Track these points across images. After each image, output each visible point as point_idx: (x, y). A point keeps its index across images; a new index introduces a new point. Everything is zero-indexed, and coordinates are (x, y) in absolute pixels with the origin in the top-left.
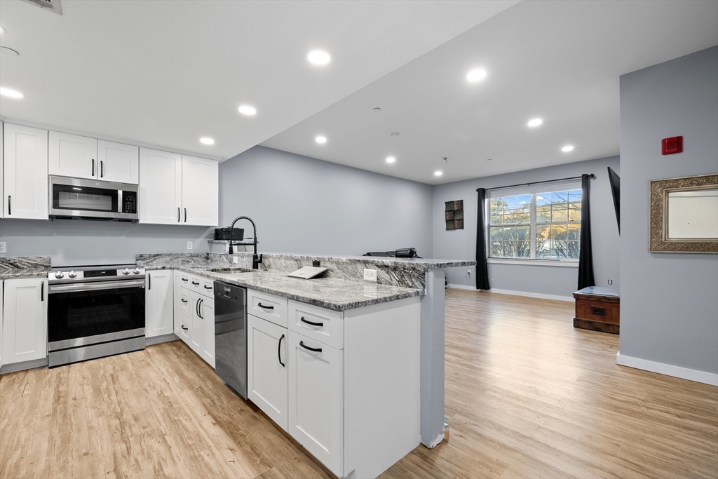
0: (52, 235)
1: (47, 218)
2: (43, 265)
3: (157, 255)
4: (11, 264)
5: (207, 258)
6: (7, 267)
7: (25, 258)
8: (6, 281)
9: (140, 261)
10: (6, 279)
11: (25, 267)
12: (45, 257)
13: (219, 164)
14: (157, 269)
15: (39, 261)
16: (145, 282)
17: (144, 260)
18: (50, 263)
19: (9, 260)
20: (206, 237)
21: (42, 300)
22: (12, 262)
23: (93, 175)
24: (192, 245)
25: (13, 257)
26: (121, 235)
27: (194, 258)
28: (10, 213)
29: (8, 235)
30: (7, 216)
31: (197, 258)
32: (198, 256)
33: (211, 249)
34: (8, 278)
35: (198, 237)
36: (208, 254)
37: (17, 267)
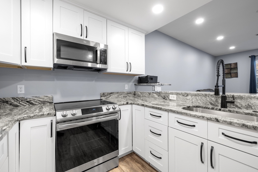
0: (54, 80)
1: (52, 66)
2: (48, 102)
3: (112, 93)
4: (27, 102)
5: (135, 94)
6: (25, 104)
7: (37, 97)
8: (21, 122)
9: (103, 97)
10: (22, 120)
11: (37, 103)
12: (50, 96)
13: (145, 36)
14: (124, 104)
15: (46, 99)
16: (118, 115)
17: (105, 96)
18: (53, 100)
19: (26, 99)
20: (133, 82)
21: (51, 136)
22: (28, 100)
23: (81, 36)
24: (128, 87)
25: (29, 97)
26: (92, 80)
27: (129, 95)
28: (26, 62)
29: (26, 80)
30: (24, 64)
31: (130, 95)
32: (130, 93)
33: (136, 89)
34: (24, 119)
35: (130, 82)
36: (135, 92)
37: (32, 104)
